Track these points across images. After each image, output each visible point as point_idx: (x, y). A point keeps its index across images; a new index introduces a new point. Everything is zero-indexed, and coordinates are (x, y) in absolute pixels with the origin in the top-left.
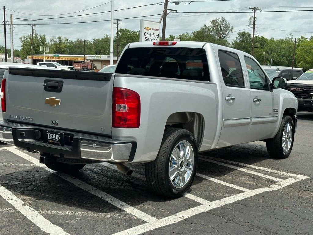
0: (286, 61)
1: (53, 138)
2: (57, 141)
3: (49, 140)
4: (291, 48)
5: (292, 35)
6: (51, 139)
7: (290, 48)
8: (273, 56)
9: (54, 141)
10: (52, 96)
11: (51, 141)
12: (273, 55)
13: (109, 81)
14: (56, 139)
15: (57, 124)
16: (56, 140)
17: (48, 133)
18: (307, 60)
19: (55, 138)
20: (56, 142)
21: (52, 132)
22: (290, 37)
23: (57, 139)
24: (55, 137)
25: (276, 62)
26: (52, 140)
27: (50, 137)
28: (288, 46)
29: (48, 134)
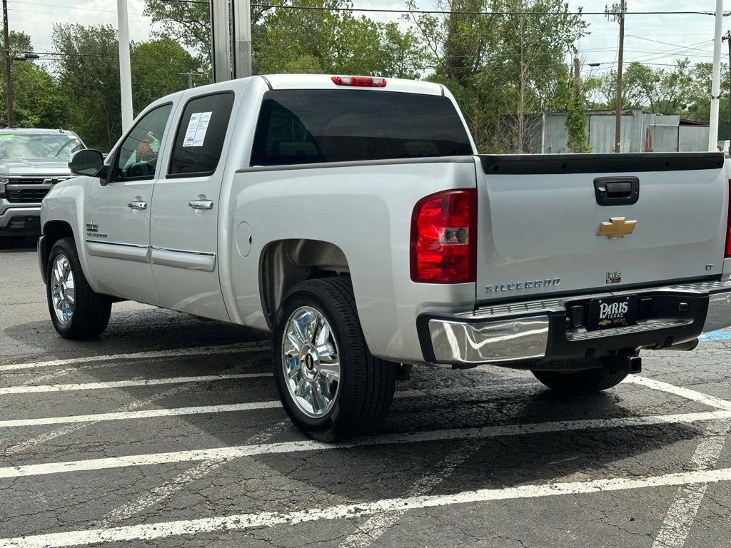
1: (613, 312)
2: (620, 318)
3: (602, 320)
6: (606, 318)
9: (612, 320)
10: (618, 215)
11: (604, 323)
13: (722, 167)
14: (617, 314)
15: (620, 278)
16: (618, 316)
17: (601, 304)
19: (617, 312)
20: (615, 322)
21: (609, 301)
23: (620, 314)
24: (618, 308)
26: (610, 319)
27: (604, 313)
29: (602, 306)
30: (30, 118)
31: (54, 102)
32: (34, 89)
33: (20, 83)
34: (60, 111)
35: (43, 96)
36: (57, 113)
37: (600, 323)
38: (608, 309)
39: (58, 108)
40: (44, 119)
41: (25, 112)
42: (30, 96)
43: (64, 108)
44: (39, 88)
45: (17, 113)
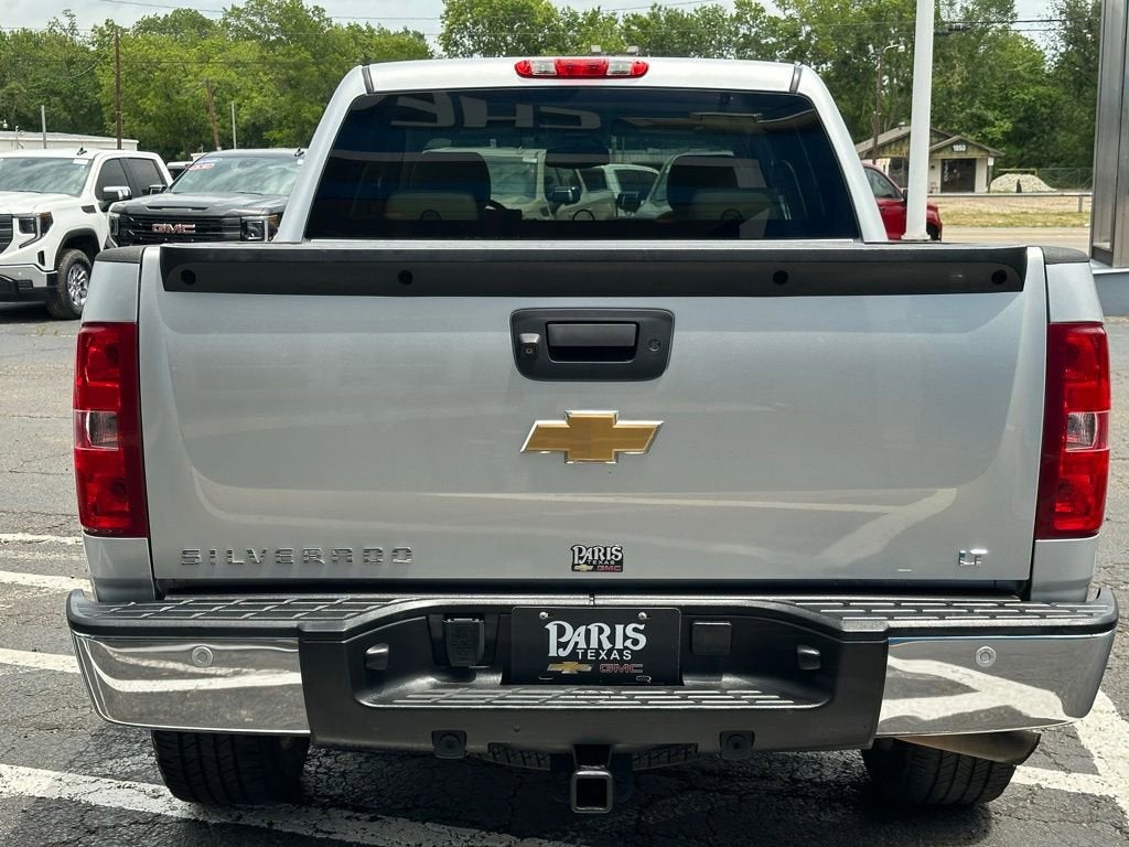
0: (65, 114)
1: (594, 646)
2: (622, 662)
3: (559, 660)
4: (74, 63)
5: (73, 16)
6: (573, 656)
7: (70, 63)
8: (12, 95)
9: (596, 662)
11: (567, 669)
12: (12, 89)
13: (1020, 288)
14: (610, 652)
15: (620, 563)
16: (615, 655)
17: (548, 621)
18: (145, 109)
19: (607, 645)
22: (65, 22)
23: (620, 652)
24: (612, 638)
25: (26, 116)
26: (585, 661)
27: (562, 645)
28: (63, 54)
29: (552, 627)
30: (997, 123)
31: (1037, 96)
32: (1011, 77)
33: (990, 68)
34: (1048, 111)
35: (1022, 88)
36: (1042, 114)
37: (552, 668)
38: (575, 636)
39: (1045, 106)
40: (1020, 125)
41: (990, 115)
42: (1002, 90)
43: (1054, 105)
44: (1019, 75)
45: (979, 117)
